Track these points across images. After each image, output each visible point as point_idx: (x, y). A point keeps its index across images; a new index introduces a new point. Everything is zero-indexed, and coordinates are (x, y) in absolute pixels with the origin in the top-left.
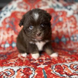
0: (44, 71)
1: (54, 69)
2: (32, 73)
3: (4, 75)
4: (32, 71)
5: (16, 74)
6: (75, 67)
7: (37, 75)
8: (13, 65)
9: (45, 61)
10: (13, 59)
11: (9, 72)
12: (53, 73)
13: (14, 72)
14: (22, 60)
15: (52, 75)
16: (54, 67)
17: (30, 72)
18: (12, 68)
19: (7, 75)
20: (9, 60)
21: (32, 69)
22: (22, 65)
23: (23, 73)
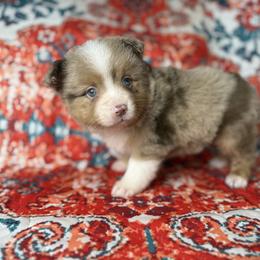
0: (148, 234)
1: (179, 228)
2: (114, 238)
3: (35, 238)
4: (115, 231)
5: (68, 235)
6: (241, 224)
8: (59, 212)
9: (152, 205)
10: (58, 193)
11: (48, 231)
13: (63, 229)
14: (86, 200)
15: (171, 244)
16: (179, 224)
17: (107, 233)
18: (55, 220)
19: (41, 238)
20: (46, 197)
21: (113, 227)
22: (86, 213)
23: (89, 234)
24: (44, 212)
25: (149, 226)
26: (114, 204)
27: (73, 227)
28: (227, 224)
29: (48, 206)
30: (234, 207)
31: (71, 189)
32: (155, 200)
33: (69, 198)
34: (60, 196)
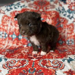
0: (34, 63)
1: (41, 62)
2: (26, 63)
3: (10, 63)
4: (27, 62)
5: (17, 63)
7: (29, 65)
8: (16, 58)
11: (13, 62)
12: (39, 65)
13: (16, 61)
14: (23, 55)
15: (37, 66)
16: (41, 61)
17: (25, 62)
20: (15, 54)
21: (27, 61)
22: (22, 58)
23: (21, 63)
24: (13, 58)
25: (34, 61)
26: (29, 56)
27: (18, 61)
28: (52, 62)
29: (14, 56)
30: (57, 58)
31: (21, 52)
32: (39, 56)
33: (19, 55)
34: (18, 54)
